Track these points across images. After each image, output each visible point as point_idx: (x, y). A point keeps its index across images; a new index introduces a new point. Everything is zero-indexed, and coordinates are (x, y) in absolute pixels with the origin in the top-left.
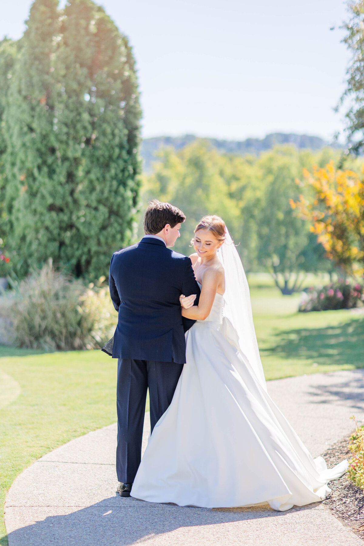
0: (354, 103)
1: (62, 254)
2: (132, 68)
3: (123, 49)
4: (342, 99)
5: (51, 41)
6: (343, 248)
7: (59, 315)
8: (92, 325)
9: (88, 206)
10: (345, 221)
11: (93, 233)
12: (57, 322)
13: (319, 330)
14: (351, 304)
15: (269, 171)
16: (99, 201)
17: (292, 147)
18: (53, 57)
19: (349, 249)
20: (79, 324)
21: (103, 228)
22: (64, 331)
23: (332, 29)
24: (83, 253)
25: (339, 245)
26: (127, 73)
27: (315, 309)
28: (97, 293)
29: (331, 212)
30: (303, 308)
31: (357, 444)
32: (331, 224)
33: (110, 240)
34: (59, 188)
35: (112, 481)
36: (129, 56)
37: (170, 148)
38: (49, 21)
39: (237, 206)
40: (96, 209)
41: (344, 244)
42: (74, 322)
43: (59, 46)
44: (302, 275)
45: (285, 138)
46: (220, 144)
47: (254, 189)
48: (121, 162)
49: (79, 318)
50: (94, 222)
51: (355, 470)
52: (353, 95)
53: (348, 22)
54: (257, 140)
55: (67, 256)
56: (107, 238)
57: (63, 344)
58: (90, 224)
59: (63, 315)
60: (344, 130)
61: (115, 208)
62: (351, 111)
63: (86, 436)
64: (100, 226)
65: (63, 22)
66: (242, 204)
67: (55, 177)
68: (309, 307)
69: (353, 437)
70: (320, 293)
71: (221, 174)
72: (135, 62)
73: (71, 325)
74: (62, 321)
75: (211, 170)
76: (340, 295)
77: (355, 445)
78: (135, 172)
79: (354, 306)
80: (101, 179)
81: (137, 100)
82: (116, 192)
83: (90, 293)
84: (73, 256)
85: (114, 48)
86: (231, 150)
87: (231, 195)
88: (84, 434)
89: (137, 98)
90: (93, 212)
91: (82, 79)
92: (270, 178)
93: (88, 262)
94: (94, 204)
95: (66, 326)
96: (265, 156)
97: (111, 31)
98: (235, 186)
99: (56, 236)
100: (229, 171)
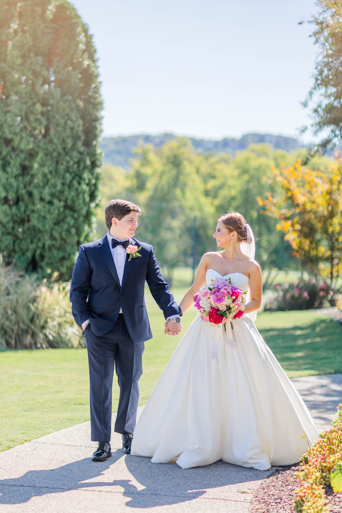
0: (322, 98)
1: (16, 248)
2: (91, 57)
3: (82, 37)
4: (311, 93)
5: (9, 28)
6: (310, 247)
7: (10, 312)
8: (46, 322)
9: (42, 199)
10: (312, 220)
11: (47, 227)
12: (7, 319)
13: (284, 330)
14: (316, 304)
15: (245, 171)
16: (53, 195)
17: (267, 147)
18: (10, 43)
19: (317, 248)
20: (32, 320)
21: (57, 223)
22: (15, 328)
23: (300, 23)
24: (38, 247)
25: (306, 244)
26: (86, 62)
27: (281, 309)
28: (51, 288)
29: (298, 210)
30: (268, 307)
31: (305, 472)
32: (298, 223)
33: (64, 234)
34: (13, 181)
35: (28, 508)
36: (89, 44)
37: (149, 146)
38: (6, 7)
39: (212, 204)
40: (50, 203)
41: (311, 243)
42: (26, 319)
43: (16, 32)
44: (274, 272)
45: (261, 138)
46: (197, 143)
47: (230, 188)
48: (75, 154)
49: (31, 314)
50: (48, 217)
51: (302, 500)
52: (323, 90)
53: (317, 16)
54: (233, 140)
55: (21, 249)
56: (60, 234)
57: (13, 342)
58: (44, 218)
59: (15, 311)
60: (312, 125)
61: (69, 202)
62: (319, 106)
63: (11, 450)
64: (55, 221)
65: (20, 7)
66: (217, 202)
67: (9, 169)
68: (274, 306)
69: (304, 458)
70: (286, 291)
71: (198, 171)
72: (95, 51)
73: (23, 322)
74: (13, 318)
75: (188, 168)
76: (306, 295)
77: (303, 472)
78: (94, 165)
79: (320, 306)
80: (53, 172)
81: (96, 90)
82: (70, 186)
83: (44, 289)
84: (27, 250)
85: (73, 36)
86: (208, 149)
87: (207, 193)
88: (9, 448)
89: (97, 88)
90: (47, 206)
91: (38, 68)
92: (246, 177)
93: (42, 257)
94: (48, 198)
95: (18, 323)
96: (241, 155)
97: (70, 18)
98: (211, 184)
99: (10, 230)
100: (205, 169)
